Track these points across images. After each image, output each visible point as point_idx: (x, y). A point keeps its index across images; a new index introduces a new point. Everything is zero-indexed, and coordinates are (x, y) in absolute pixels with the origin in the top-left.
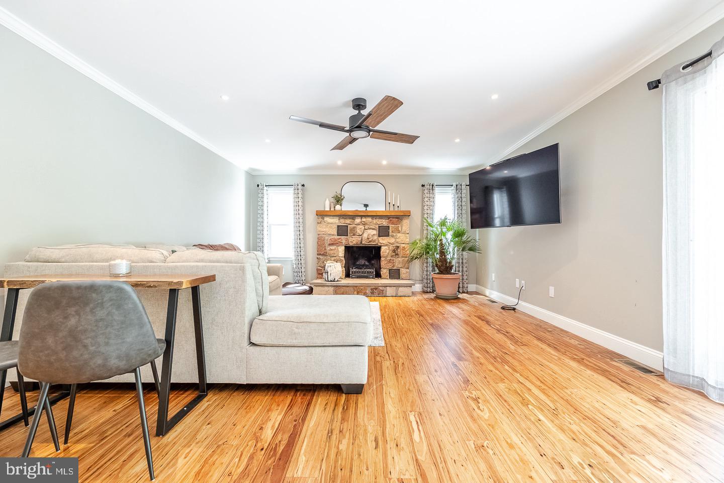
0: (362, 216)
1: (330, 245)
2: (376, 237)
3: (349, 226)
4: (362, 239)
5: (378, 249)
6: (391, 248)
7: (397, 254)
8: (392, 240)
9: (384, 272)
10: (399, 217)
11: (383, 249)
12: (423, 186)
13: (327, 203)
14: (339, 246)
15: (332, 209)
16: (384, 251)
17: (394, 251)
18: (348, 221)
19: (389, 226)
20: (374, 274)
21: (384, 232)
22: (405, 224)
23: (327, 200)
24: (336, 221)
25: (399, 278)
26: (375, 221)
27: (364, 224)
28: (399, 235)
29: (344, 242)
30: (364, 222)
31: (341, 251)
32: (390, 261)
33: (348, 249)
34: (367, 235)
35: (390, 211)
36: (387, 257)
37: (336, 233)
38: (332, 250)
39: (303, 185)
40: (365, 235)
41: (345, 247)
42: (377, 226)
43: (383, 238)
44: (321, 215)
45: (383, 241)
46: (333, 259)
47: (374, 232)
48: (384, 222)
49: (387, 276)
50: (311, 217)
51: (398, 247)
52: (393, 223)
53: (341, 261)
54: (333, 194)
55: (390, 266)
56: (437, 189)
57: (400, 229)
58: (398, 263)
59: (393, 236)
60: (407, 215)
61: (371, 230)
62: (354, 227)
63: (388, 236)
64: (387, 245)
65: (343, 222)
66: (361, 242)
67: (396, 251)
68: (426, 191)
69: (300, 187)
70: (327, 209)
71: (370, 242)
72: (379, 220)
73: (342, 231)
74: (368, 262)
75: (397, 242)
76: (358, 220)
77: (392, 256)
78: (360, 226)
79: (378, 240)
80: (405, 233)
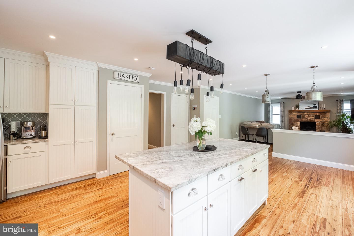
0: (307, 112)
1: (294, 121)
2: (314, 119)
3: (302, 115)
4: (307, 120)
5: (315, 123)
7: (324, 125)
8: (322, 120)
10: (324, 112)
11: (317, 123)
12: (337, 100)
13: (293, 108)
14: (297, 122)
15: (295, 110)
17: (322, 124)
18: (301, 114)
21: (317, 117)
22: (328, 115)
23: (293, 107)
24: (296, 114)
27: (308, 115)
28: (324, 119)
29: (300, 120)
31: (299, 123)
32: (320, 128)
33: (301, 123)
35: (321, 110)
36: (319, 126)
37: (296, 117)
38: (295, 123)
39: (284, 103)
40: (309, 118)
41: (300, 122)
42: (314, 115)
43: (317, 119)
44: (291, 112)
46: (295, 126)
47: (313, 117)
48: (318, 114)
50: (286, 113)
51: (324, 123)
52: (321, 115)
53: (298, 127)
54: (295, 105)
56: (344, 102)
57: (325, 117)
58: (324, 128)
59: (321, 119)
60: (329, 111)
62: (304, 116)
64: (319, 122)
65: (299, 114)
66: (307, 121)
68: (338, 103)
69: (283, 103)
70: (293, 110)
71: (311, 121)
72: (315, 113)
73: (299, 117)
75: (324, 121)
76: (306, 113)
77: (321, 126)
78: (307, 115)
79: (315, 120)
80: (327, 118)
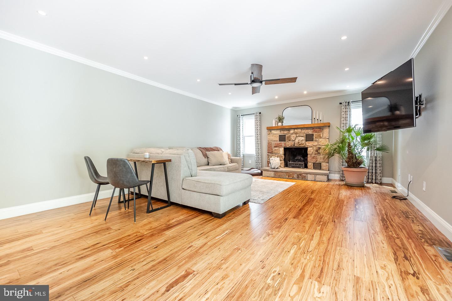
0: (294, 129)
1: (275, 147)
2: (304, 142)
3: (286, 135)
4: (294, 144)
5: (306, 149)
6: (315, 148)
7: (319, 153)
8: (316, 143)
9: (310, 164)
10: (320, 128)
11: (309, 149)
12: (340, 103)
13: (274, 122)
14: (280, 147)
15: (276, 125)
16: (310, 150)
17: (317, 151)
18: (286, 132)
19: (313, 134)
20: (304, 165)
21: (309, 138)
22: (326, 132)
23: (274, 120)
24: (278, 133)
25: (320, 169)
26: (303, 131)
27: (296, 133)
28: (320, 140)
29: (283, 145)
30: (296, 132)
31: (281, 151)
32: (314, 158)
33: (286, 149)
34: (298, 140)
35: (315, 124)
36: (311, 154)
37: (278, 140)
38: (276, 150)
39: (260, 113)
40: (297, 141)
41: (284, 148)
42: (305, 135)
43: (309, 142)
44: (270, 129)
45: (309, 144)
46: (276, 155)
47: (303, 138)
48: (310, 132)
49: (312, 167)
50: (265, 131)
51: (320, 148)
52: (316, 132)
53: (280, 157)
54: (278, 116)
55: (314, 161)
56: (352, 105)
57: (321, 136)
58: (320, 159)
59: (316, 141)
60: (328, 125)
61: (301, 137)
62: (289, 136)
63: (313, 140)
64: (311, 147)
65: (282, 133)
66: (294, 145)
67: (318, 150)
68: (343, 107)
69: (258, 114)
70: (274, 125)
71: (300, 145)
72: (307, 130)
73: (282, 138)
74: (303, 158)
75: (319, 145)
76: (292, 131)
77: (315, 154)
78: (293, 135)
79: (306, 144)
80: (325, 138)
